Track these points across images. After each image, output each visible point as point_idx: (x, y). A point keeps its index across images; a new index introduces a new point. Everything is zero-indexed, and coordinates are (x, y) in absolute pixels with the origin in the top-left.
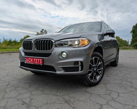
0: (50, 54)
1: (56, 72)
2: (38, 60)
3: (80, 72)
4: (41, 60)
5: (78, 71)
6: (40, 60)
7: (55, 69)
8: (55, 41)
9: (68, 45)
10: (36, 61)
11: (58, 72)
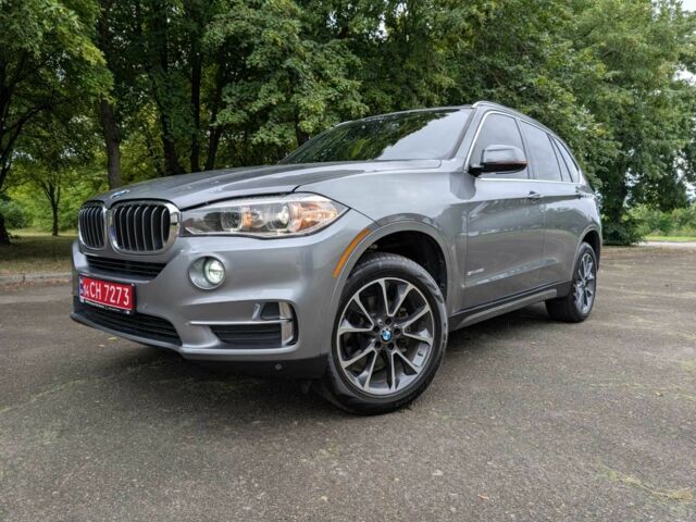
0: (162, 266)
1: (181, 344)
2: (117, 291)
3: (284, 349)
4: (127, 290)
5: (277, 343)
6: (123, 292)
7: (174, 331)
8: (182, 210)
9: (241, 227)
10: (110, 293)
11: (187, 348)
